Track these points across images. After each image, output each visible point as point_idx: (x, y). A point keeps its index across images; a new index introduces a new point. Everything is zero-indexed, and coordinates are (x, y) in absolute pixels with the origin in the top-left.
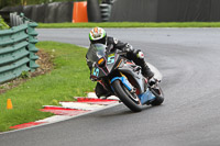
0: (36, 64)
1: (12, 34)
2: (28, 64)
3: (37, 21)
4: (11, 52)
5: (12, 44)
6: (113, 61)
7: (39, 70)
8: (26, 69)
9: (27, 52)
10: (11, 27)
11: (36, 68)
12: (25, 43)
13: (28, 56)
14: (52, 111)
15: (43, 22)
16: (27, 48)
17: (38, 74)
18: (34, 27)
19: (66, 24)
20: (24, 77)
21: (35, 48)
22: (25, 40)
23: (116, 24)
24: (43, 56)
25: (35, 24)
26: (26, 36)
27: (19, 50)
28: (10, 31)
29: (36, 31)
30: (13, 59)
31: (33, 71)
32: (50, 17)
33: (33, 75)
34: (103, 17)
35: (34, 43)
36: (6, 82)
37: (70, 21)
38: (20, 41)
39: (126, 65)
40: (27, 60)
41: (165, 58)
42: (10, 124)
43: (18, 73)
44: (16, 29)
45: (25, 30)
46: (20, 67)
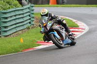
0: (33, 23)
1: (23, 10)
2: (30, 23)
3: (34, 4)
4: (23, 18)
5: (23, 14)
6: (50, 24)
7: (35, 25)
8: (29, 25)
9: (30, 18)
10: (22, 6)
11: (33, 25)
12: (29, 14)
13: (30, 19)
14: (40, 43)
15: (37, 4)
16: (29, 16)
17: (34, 27)
18: (33, 6)
19: (47, 5)
20: (28, 28)
21: (33, 16)
22: (28, 12)
23: (69, 5)
24: (37, 19)
25: (33, 5)
26: (29, 10)
27: (26, 16)
28: (22, 8)
29: (34, 8)
30: (23, 20)
31: (32, 26)
32: (40, 2)
33: (32, 28)
34: (63, 2)
35: (33, 14)
36: (20, 30)
37: (49, 4)
38: (26, 13)
39: (56, 27)
40: (29, 21)
41: (90, 20)
42: (22, 49)
43: (25, 27)
44: (25, 7)
45: (29, 8)
46: (26, 24)
